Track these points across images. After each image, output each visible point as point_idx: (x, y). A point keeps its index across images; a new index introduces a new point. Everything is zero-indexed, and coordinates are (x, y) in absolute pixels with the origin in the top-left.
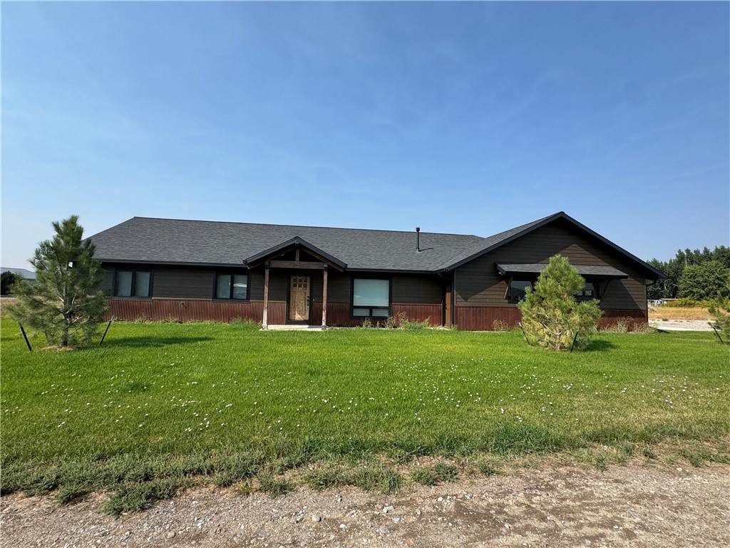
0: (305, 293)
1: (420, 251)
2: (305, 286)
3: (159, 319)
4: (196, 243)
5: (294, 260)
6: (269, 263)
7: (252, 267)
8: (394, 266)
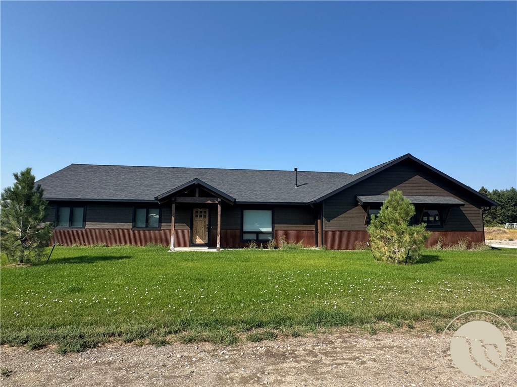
0: (205, 222)
1: (298, 186)
2: (205, 216)
3: (91, 243)
4: (120, 184)
5: (195, 196)
6: (175, 199)
7: (162, 203)
8: (275, 199)
